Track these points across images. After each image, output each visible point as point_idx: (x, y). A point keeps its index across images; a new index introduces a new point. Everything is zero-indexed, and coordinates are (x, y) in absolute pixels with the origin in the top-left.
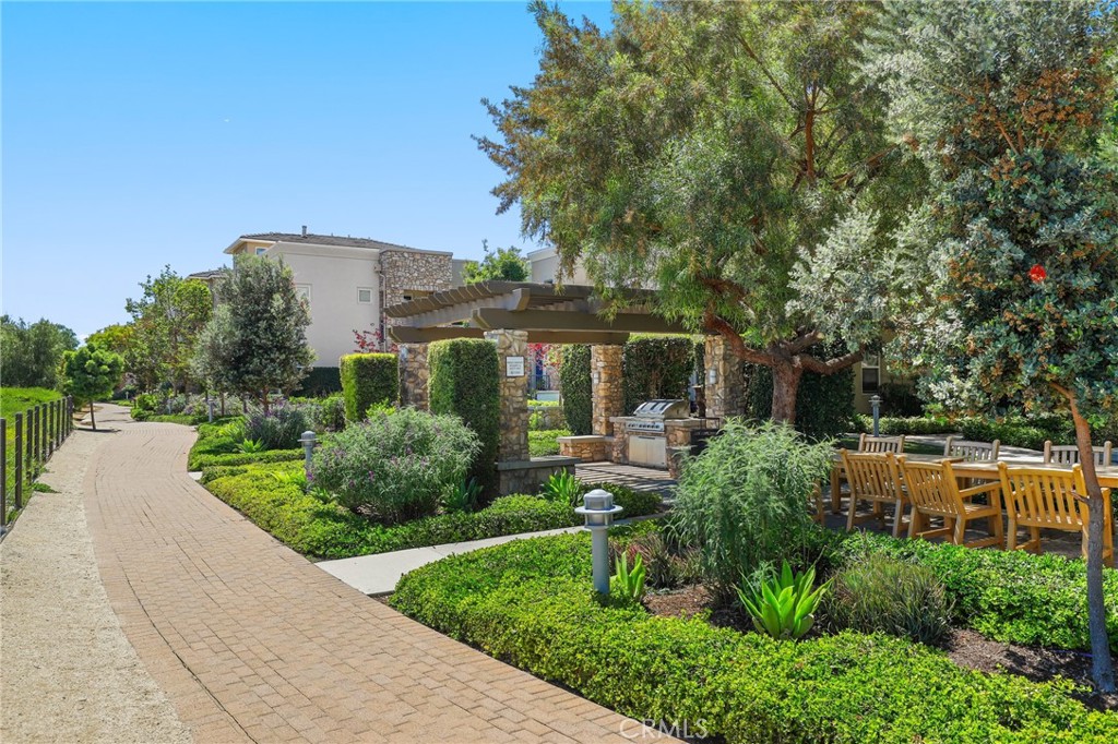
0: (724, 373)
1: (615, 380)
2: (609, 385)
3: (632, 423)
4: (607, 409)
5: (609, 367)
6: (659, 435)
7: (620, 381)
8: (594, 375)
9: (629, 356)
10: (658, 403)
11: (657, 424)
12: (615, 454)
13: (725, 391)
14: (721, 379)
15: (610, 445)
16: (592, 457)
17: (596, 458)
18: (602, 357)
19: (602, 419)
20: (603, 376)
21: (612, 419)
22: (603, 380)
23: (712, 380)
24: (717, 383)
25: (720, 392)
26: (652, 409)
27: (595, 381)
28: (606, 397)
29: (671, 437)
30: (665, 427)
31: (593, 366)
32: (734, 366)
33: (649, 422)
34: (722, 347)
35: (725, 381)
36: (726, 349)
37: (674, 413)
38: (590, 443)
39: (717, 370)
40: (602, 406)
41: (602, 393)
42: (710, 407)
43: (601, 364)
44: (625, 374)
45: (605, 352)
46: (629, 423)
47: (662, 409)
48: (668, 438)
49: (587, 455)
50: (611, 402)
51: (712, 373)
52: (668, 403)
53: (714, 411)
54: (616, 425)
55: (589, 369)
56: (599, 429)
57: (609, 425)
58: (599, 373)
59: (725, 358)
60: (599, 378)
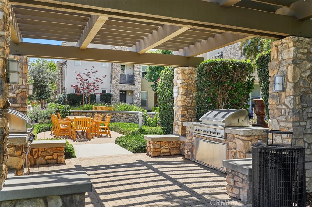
0: (294, 78)
1: (190, 94)
2: (185, 97)
3: (199, 128)
4: (183, 116)
5: (186, 83)
6: (220, 141)
7: (195, 95)
8: (175, 90)
9: (200, 74)
10: (221, 111)
11: (218, 131)
12: (186, 151)
13: (294, 100)
14: (290, 86)
15: (184, 143)
16: (170, 152)
17: (172, 153)
18: (180, 76)
19: (179, 123)
20: (181, 90)
21: (185, 124)
22: (180, 94)
23: (278, 88)
24: (284, 90)
25: (287, 101)
26: (215, 116)
27: (175, 94)
28: (182, 106)
29: (230, 144)
30: (226, 134)
31: (175, 84)
32: (305, 72)
33: (212, 128)
34: (293, 49)
35: (294, 87)
36: (297, 52)
37: (235, 122)
38: (168, 141)
39: (284, 76)
40: (179, 113)
41: (180, 103)
42: (274, 118)
43: (180, 81)
44: (198, 89)
45: (183, 72)
46: (195, 128)
47: (223, 117)
48: (228, 145)
49: (165, 151)
50: (187, 110)
51: (278, 80)
52: (229, 112)
53: (278, 122)
54: (187, 129)
55: (173, 86)
56: (177, 129)
57: (183, 128)
58: (178, 88)
59: (296, 62)
60: (178, 92)
